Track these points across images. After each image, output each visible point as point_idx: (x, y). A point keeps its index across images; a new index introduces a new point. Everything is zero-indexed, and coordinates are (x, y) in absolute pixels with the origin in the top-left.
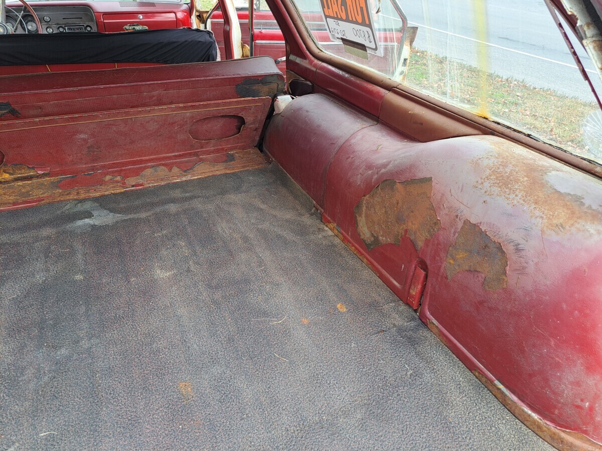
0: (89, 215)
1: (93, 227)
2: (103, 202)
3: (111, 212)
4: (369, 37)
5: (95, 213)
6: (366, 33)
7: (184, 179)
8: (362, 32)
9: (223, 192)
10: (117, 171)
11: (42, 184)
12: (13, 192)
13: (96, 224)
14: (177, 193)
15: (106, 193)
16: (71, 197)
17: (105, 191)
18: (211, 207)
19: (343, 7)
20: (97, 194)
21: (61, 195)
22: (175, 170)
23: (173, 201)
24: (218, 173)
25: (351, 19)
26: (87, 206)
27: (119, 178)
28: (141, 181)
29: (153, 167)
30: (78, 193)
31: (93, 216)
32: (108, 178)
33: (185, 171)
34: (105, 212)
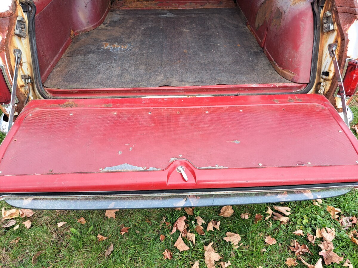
0: (166, 14)
1: (167, 17)
2: (171, 11)
3: (173, 14)
5: (168, 14)
7: (200, 8)
9: (213, 13)
10: (177, 3)
11: (152, 3)
12: (143, 5)
13: (168, 16)
14: (197, 12)
15: (172, 9)
16: (161, 8)
18: (207, 17)
20: (169, 9)
21: (157, 7)
22: (198, 5)
23: (194, 14)
24: (214, 7)
26: (165, 12)
27: (177, 5)
28: (185, 7)
29: (190, 3)
30: (163, 8)
32: (174, 4)
33: (201, 6)
34: (171, 14)
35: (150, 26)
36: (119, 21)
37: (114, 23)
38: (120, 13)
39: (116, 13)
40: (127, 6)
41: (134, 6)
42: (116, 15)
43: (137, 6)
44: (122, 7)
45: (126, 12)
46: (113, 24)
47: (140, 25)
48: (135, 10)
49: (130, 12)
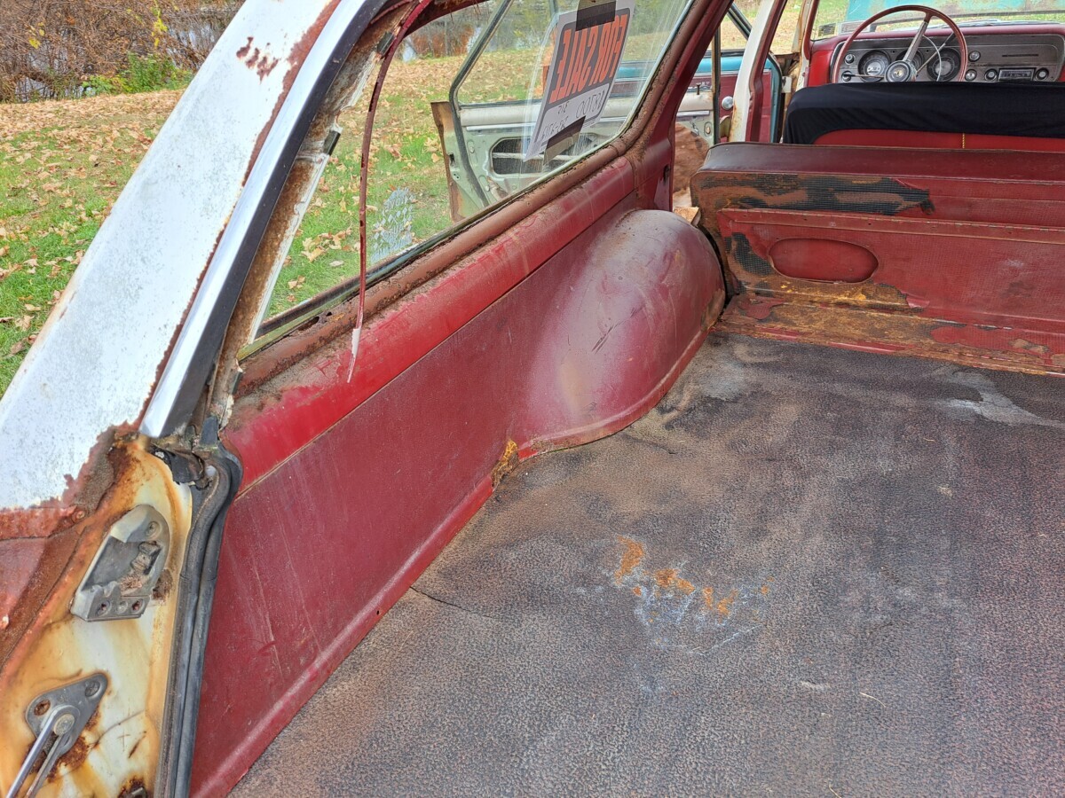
0: (976, 398)
1: (980, 418)
2: (1004, 383)
3: (1016, 403)
5: (987, 397)
10: (1040, 335)
11: (906, 324)
12: (862, 324)
13: (985, 414)
15: (1011, 369)
16: (948, 357)
17: (1010, 365)
20: (994, 366)
21: (933, 349)
26: (974, 380)
27: (1040, 349)
30: (961, 354)
31: (982, 400)
32: (1020, 343)
34: (1004, 400)
35: (883, 466)
36: (735, 401)
37: (708, 411)
38: (751, 354)
39: (732, 357)
40: (790, 323)
41: (819, 325)
42: (729, 367)
43: (834, 330)
44: (765, 326)
45: (778, 353)
46: (700, 416)
47: (833, 448)
48: (820, 350)
49: (797, 358)
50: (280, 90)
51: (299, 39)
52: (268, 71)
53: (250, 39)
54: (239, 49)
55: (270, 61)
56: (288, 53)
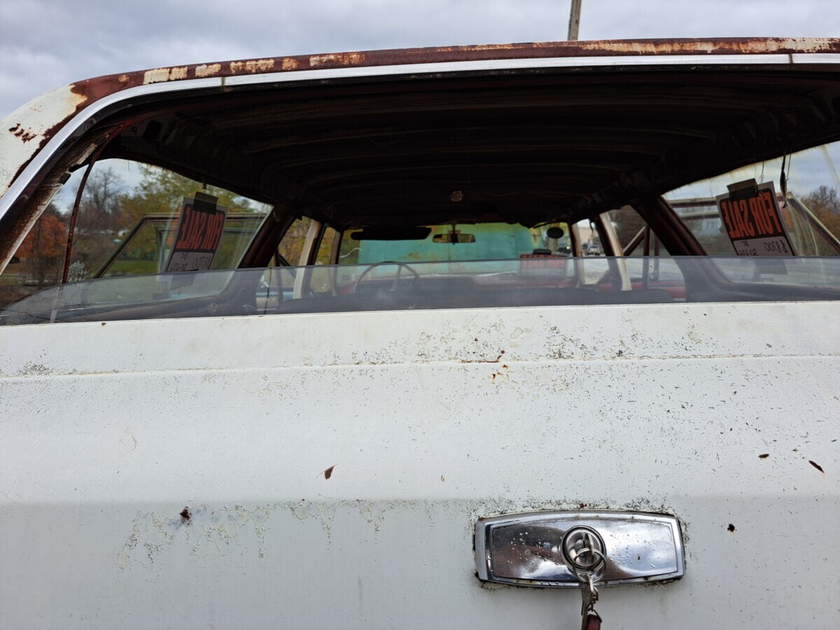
4: (784, 246)
6: (780, 243)
8: (775, 244)
19: (750, 224)
25: (760, 233)
50: (38, 147)
51: (51, 127)
52: (29, 139)
53: (19, 125)
54: (11, 127)
55: (31, 135)
56: (43, 132)
